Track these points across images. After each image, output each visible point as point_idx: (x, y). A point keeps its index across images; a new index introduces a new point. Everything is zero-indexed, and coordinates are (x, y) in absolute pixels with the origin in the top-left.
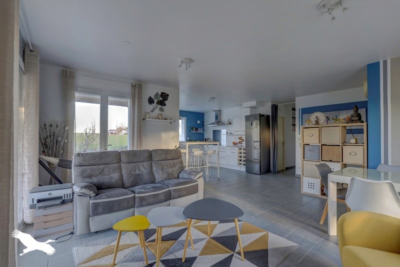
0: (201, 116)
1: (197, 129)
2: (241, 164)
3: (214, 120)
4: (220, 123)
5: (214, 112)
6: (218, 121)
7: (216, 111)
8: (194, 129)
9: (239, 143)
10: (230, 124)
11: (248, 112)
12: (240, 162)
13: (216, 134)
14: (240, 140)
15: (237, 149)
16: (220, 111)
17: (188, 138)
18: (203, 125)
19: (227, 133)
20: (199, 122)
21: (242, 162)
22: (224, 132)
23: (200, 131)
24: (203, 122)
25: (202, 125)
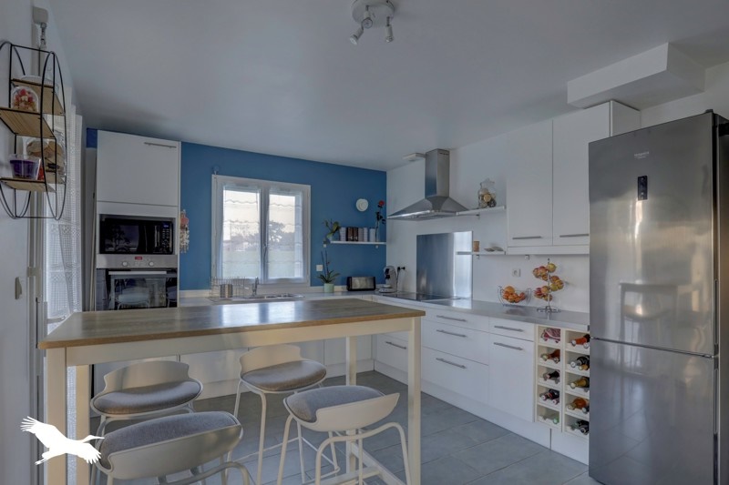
0: (373, 180)
1: (353, 232)
2: (553, 415)
3: (419, 194)
4: (446, 206)
5: (422, 162)
6: (438, 198)
7: (427, 156)
8: (343, 231)
9: (540, 293)
10: (492, 203)
11: (601, 124)
12: (550, 404)
13: (432, 250)
14: (541, 283)
15: (531, 331)
16: (445, 153)
17: (319, 268)
18: (381, 218)
19: (476, 247)
20: (362, 205)
21: (562, 408)
22: (462, 241)
23: (369, 238)
24: (382, 204)
25: (379, 216)
